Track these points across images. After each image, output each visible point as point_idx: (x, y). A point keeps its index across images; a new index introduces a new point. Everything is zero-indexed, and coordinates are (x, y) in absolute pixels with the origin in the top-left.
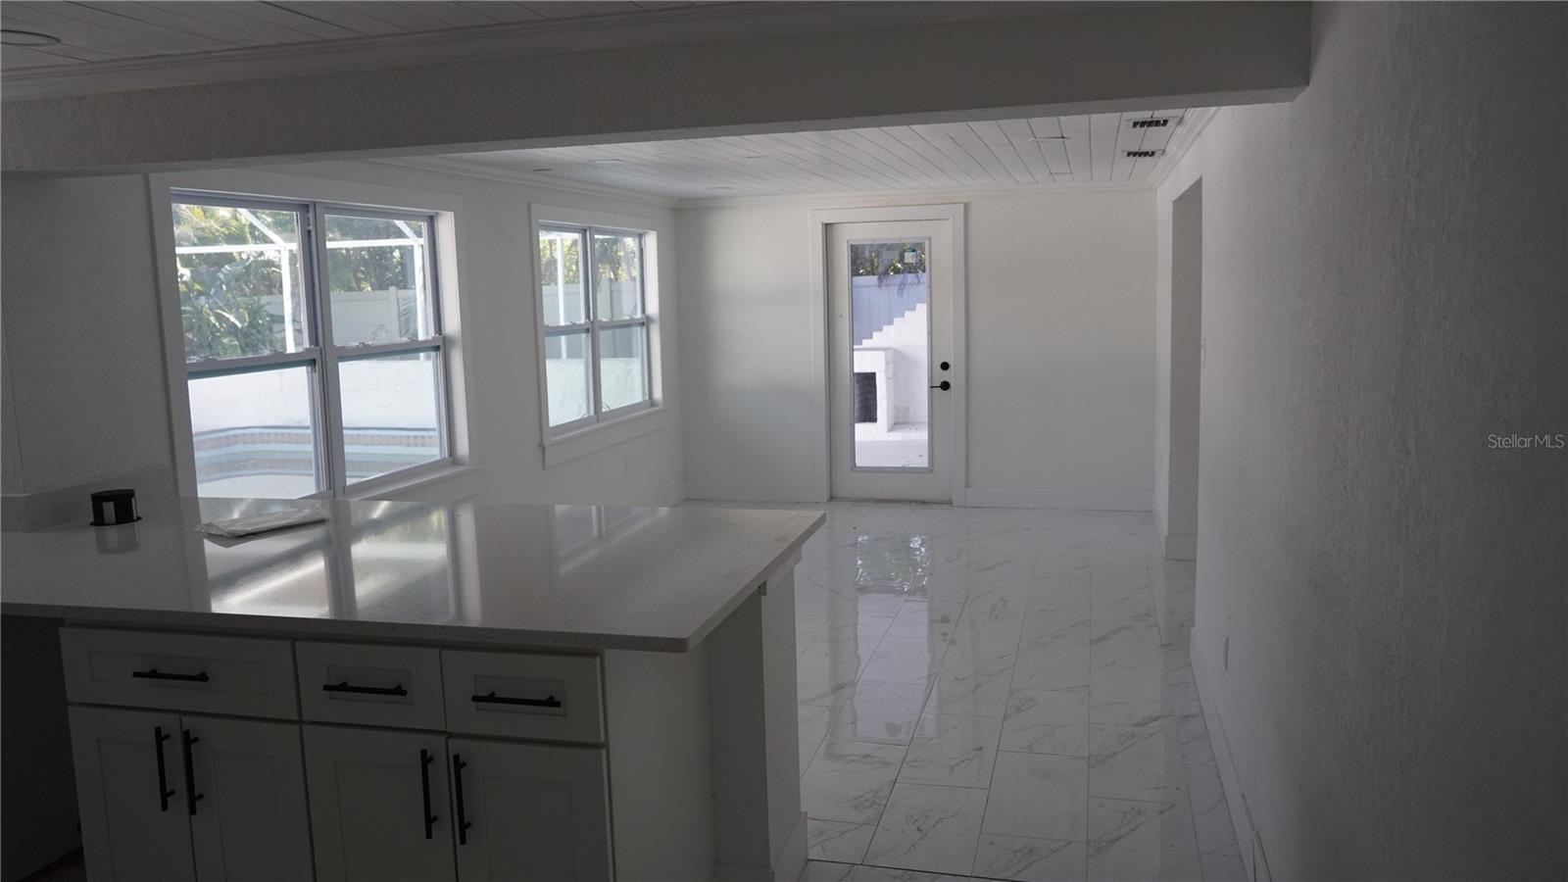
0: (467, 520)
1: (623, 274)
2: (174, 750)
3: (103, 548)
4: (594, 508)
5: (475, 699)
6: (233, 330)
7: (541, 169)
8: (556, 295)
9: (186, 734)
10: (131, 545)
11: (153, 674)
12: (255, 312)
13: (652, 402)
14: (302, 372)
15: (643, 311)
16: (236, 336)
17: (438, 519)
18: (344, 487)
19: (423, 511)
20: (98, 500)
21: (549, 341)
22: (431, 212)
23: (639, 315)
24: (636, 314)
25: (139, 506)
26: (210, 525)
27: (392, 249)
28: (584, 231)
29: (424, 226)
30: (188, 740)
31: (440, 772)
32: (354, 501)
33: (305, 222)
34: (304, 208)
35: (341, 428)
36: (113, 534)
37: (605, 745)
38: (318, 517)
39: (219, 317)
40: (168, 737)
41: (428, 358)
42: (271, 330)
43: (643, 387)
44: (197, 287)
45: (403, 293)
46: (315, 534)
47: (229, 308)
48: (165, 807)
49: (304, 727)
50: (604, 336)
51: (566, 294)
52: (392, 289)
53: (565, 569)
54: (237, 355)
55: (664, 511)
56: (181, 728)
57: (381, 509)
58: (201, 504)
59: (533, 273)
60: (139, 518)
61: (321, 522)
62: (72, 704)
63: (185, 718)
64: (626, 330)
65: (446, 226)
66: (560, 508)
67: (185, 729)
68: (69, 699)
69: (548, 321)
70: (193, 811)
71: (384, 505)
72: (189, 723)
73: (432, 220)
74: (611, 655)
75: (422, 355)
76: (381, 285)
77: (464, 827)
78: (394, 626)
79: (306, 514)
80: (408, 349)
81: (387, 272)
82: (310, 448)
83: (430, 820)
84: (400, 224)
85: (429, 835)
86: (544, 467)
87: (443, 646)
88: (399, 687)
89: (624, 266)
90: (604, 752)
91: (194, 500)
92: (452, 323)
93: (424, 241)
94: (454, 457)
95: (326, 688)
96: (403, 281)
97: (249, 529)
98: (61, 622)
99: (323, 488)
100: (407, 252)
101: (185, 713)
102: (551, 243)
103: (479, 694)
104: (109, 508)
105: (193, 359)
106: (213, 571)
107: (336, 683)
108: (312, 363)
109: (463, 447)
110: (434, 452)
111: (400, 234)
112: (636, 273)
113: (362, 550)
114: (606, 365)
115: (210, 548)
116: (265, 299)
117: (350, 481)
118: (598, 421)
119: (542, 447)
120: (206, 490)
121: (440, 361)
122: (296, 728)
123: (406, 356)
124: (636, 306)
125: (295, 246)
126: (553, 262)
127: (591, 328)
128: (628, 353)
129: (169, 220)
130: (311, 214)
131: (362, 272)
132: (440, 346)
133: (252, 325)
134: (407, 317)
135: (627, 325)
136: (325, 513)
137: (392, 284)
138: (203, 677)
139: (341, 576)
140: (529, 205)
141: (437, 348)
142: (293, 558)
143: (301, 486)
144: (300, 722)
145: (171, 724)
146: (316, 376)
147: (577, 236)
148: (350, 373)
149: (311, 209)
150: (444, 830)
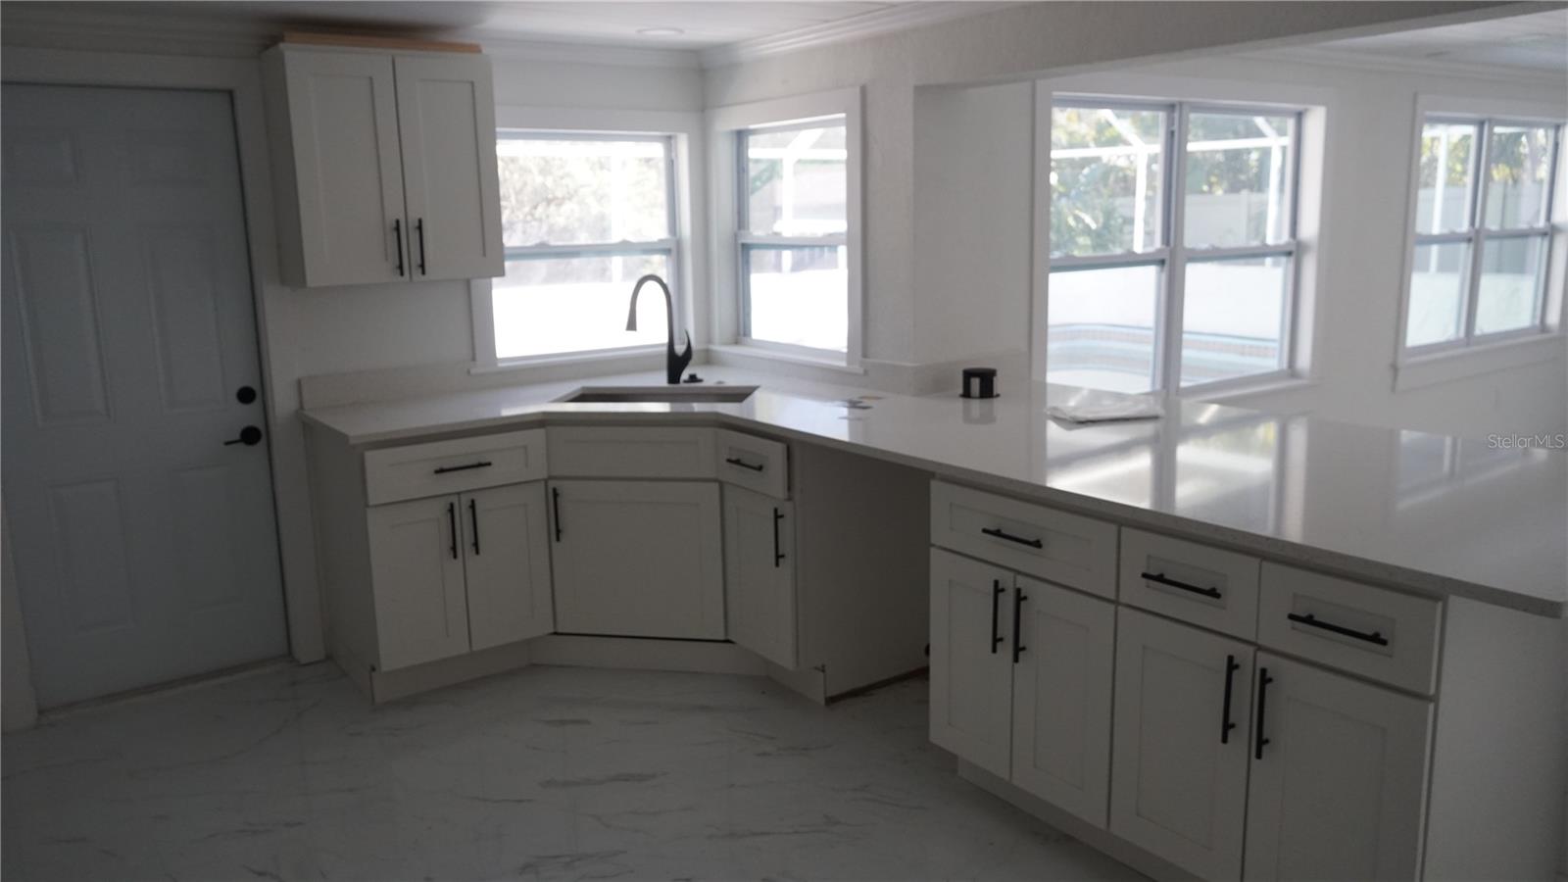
0: (1299, 436)
1: (1526, 177)
2: (1007, 601)
3: (967, 418)
4: (1448, 441)
5: (1292, 617)
6: (1087, 230)
7: (1437, 53)
8: (1432, 200)
9: (1018, 591)
10: (988, 418)
11: (997, 533)
12: (1109, 214)
13: (1543, 327)
14: (1151, 271)
15: (1548, 218)
16: (1089, 235)
17: (1267, 432)
18: (1178, 388)
19: (1253, 421)
20: (968, 375)
21: (1419, 250)
22: (1299, 107)
23: (1541, 224)
24: (1538, 220)
25: (999, 385)
26: (1055, 409)
27: (1248, 151)
28: (1481, 124)
29: (1290, 124)
30: (1020, 598)
31: (1244, 684)
32: (1185, 403)
33: (1170, 122)
34: (1171, 107)
35: (1181, 331)
36: (976, 406)
37: (1434, 699)
38: (1152, 413)
39: (1077, 219)
40: (1003, 590)
41: (1276, 265)
42: (1121, 231)
43: (1535, 309)
44: (1061, 189)
45: (1255, 197)
46: (1147, 429)
47: (1087, 208)
48: (994, 650)
49: (1120, 608)
50: (1490, 248)
51: (1446, 199)
52: (1244, 193)
53: (1404, 504)
54: (1090, 253)
55: (1540, 454)
56: (1015, 585)
57: (1209, 413)
58: (1049, 389)
59: (1409, 175)
60: (998, 396)
61: (1154, 418)
62: (933, 545)
63: (1019, 578)
64: (1518, 242)
65: (1316, 123)
66: (1406, 436)
67: (1018, 586)
68: (933, 541)
69: (1421, 228)
70: (1016, 659)
71: (1214, 408)
72: (1022, 582)
73: (1299, 116)
74: (1456, 603)
75: (1269, 260)
76: (1234, 188)
77: (1262, 742)
78: (1217, 529)
79: (1141, 409)
80: (1254, 254)
81: (1242, 176)
82: (1149, 349)
83: (1227, 726)
84: (1260, 121)
85: (1225, 740)
86: (1393, 389)
87: (1264, 557)
88: (1214, 590)
89: (1528, 164)
90: (1431, 706)
91: (1043, 385)
92: (1310, 227)
93: (1288, 141)
94: (1292, 371)
95: (1145, 576)
96: (1258, 184)
97: (1090, 416)
98: (932, 475)
99: (1158, 387)
100: (1266, 153)
101: (1019, 573)
102: (1433, 139)
103: (1297, 613)
104: (975, 383)
105: (1056, 255)
106: (1052, 452)
107: (1155, 573)
108: (1162, 262)
109: (1304, 360)
110: (1273, 363)
111: (1260, 134)
112: (1543, 172)
113: (1187, 453)
114: (1487, 282)
115: (1053, 430)
116: (1119, 201)
117: (1183, 384)
118: (1468, 344)
119: (1395, 368)
120: (1053, 377)
121: (1291, 266)
122: (1112, 607)
123: (1253, 261)
124: (1538, 212)
125: (1157, 148)
126: (1434, 160)
127: (1475, 238)
128: (1519, 267)
129: (1048, 124)
130: (1176, 115)
131: (1216, 176)
132: (1293, 252)
133: (1106, 226)
134: (1258, 220)
135: (1524, 235)
136: (1159, 410)
137: (1244, 187)
138: (1037, 544)
139: (1165, 474)
140: (1415, 96)
141: (1289, 254)
142: (1123, 450)
143: (1137, 384)
144: (1116, 602)
145: (1007, 580)
146: (1164, 277)
147: (1470, 130)
148: (1196, 276)
149: (1177, 108)
150: (1241, 738)
